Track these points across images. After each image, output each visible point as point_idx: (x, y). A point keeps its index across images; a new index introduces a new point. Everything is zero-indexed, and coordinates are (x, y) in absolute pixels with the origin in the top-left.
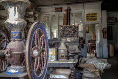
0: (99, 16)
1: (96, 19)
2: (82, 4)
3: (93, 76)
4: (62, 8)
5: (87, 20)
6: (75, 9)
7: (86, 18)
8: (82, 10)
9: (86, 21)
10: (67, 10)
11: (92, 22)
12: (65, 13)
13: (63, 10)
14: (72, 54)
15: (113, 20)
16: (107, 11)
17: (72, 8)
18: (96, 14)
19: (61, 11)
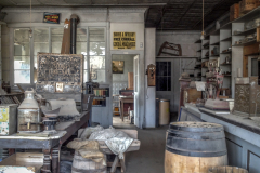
0: (139, 40)
1: (133, 45)
2: (106, 11)
3: (93, 168)
4: (59, 15)
5: (116, 45)
6: (90, 21)
7: (112, 41)
8: (104, 24)
9: (112, 48)
10: (71, 20)
11: (126, 51)
12: (67, 26)
13: (63, 19)
14: (50, 119)
15: (172, 48)
16: (157, 30)
17: (82, 18)
18: (133, 34)
19: (58, 21)
